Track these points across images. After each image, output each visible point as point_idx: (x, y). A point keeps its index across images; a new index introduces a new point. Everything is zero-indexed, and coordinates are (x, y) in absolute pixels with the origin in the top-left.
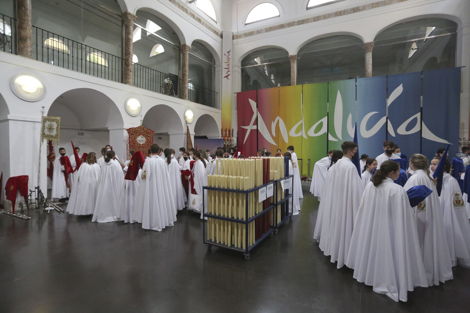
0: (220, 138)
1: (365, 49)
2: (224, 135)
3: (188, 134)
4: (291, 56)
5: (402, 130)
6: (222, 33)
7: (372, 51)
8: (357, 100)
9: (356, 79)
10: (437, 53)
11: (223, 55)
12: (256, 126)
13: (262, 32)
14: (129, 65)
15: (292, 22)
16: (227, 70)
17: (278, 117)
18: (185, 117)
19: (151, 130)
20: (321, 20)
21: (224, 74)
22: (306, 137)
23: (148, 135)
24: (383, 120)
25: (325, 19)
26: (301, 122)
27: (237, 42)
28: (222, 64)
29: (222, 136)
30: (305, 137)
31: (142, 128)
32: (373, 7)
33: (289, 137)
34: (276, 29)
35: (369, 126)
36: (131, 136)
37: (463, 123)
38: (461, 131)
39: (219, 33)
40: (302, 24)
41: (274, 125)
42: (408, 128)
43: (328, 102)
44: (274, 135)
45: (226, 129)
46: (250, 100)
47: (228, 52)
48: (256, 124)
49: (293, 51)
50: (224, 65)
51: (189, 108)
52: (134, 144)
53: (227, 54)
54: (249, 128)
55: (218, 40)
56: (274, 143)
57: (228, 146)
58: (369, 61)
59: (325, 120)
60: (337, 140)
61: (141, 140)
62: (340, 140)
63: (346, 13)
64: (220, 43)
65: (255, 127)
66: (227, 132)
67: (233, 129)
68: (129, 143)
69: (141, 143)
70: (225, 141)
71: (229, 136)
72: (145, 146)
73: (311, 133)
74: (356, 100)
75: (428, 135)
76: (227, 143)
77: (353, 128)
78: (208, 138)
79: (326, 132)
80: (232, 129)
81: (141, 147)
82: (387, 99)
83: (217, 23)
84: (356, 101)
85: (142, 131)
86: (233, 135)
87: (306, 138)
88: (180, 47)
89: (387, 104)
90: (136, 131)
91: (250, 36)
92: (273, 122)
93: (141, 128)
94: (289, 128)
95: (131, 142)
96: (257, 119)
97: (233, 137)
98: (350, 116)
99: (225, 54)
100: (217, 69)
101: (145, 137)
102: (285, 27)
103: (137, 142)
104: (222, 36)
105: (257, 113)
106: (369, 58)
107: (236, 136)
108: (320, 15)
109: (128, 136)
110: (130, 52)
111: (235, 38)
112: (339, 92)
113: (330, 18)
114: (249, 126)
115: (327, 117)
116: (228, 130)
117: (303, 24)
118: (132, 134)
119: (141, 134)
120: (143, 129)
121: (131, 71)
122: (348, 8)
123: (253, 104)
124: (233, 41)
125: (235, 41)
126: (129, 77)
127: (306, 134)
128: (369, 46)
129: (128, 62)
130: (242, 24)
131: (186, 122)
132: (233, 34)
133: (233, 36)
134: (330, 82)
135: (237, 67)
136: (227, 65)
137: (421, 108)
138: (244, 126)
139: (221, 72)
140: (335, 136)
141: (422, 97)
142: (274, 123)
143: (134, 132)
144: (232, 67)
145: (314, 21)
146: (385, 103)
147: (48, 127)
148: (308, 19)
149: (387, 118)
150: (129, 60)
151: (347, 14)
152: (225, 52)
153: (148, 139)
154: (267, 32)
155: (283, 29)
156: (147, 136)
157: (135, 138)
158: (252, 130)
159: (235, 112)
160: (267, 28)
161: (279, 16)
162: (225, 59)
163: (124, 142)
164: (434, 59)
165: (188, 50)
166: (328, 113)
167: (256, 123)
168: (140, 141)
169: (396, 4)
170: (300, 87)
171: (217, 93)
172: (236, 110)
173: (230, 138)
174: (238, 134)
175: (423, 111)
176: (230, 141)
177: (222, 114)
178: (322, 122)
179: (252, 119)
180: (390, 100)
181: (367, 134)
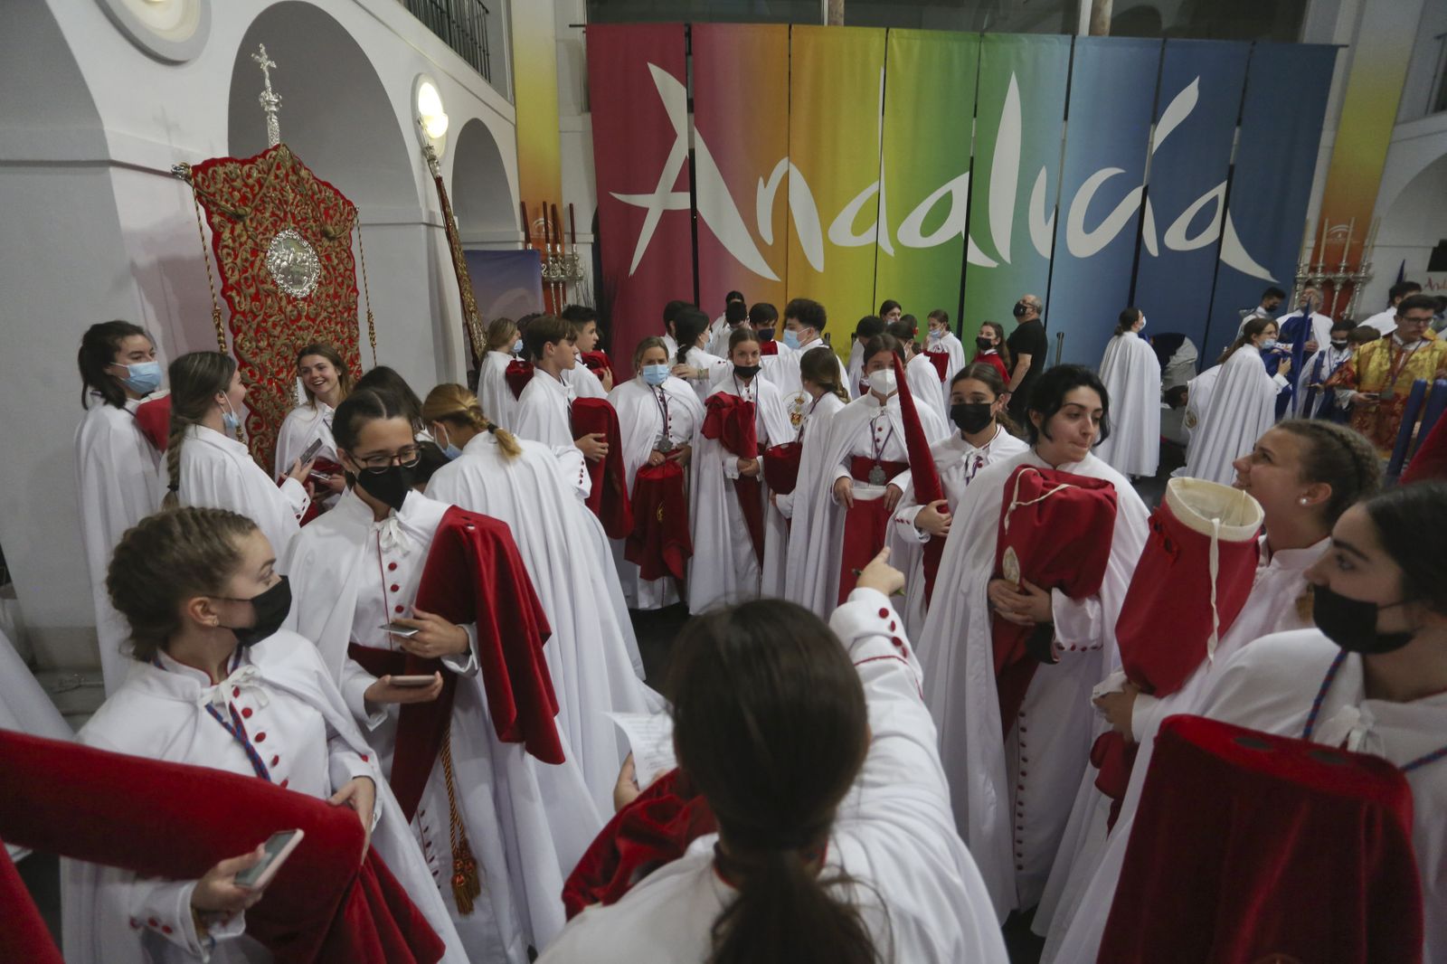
0: (520, 247)
2: (534, 234)
5: (1176, 238)
8: (1069, 117)
12: (687, 195)
17: (786, 160)
18: (418, 122)
19: (337, 192)
22: (890, 251)
23: (330, 229)
24: (1133, 199)
26: (873, 189)
29: (528, 240)
30: (886, 246)
31: (289, 164)
33: (829, 247)
35: (1093, 221)
36: (226, 235)
41: (765, 197)
42: (1192, 233)
43: (975, 116)
44: (769, 240)
45: (545, 204)
46: (654, 70)
48: (688, 187)
51: (424, 66)
52: (256, 297)
54: (656, 203)
56: (766, 272)
59: (959, 186)
60: (994, 264)
61: (293, 264)
62: (1004, 262)
65: (682, 201)
66: (549, 220)
67: (571, 206)
68: (223, 293)
69: (296, 291)
70: (546, 262)
71: (557, 241)
72: (324, 314)
73: (911, 234)
74: (1066, 118)
75: (1236, 255)
76: (557, 274)
77: (1047, 221)
79: (960, 233)
80: (566, 205)
81: (303, 322)
84: (1066, 124)
86: (573, 234)
87: (893, 255)
89: (1149, 145)
90: (252, 188)
92: (761, 180)
93: (278, 168)
94: (827, 214)
95: (238, 283)
96: (690, 163)
97: (573, 241)
98: (1043, 174)
101: (313, 245)
103: (274, 282)
105: (691, 134)
107: (591, 238)
109: (208, 232)
112: (1014, 79)
114: (654, 192)
115: (968, 173)
116: (550, 211)
118: (235, 218)
119: (286, 213)
120: (293, 178)
123: (671, 90)
127: (890, 239)
134: (987, 35)
137: (1232, 167)
138: (626, 191)
140: (988, 248)
142: (765, 186)
143: (243, 199)
146: (1145, 140)
149: (1145, 192)
153: (328, 258)
156: (325, 234)
158: (668, 216)
159: (579, 124)
163: (134, 285)
166: (972, 159)
167: (688, 180)
168: (287, 271)
170: (874, 36)
171: (487, 12)
172: (582, 111)
173: (562, 248)
174: (596, 228)
175: (1235, 176)
176: (563, 263)
177: (516, 126)
178: (950, 193)
179: (668, 162)
180: (1160, 134)
181: (1085, 244)
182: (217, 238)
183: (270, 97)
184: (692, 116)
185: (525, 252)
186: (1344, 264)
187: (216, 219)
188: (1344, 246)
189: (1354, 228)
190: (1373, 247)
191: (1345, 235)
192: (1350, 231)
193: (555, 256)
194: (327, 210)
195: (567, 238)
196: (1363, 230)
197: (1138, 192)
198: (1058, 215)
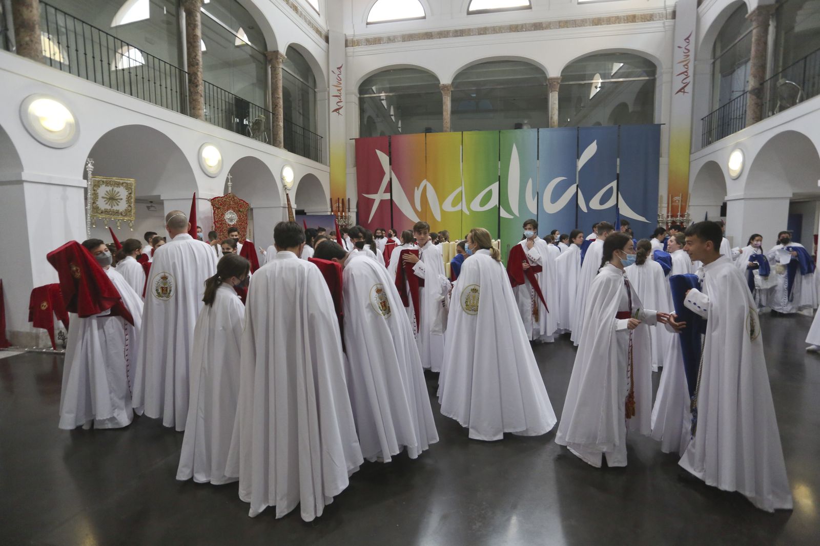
0: (329, 213)
1: (549, 85)
2: (334, 209)
3: (289, 207)
4: (443, 85)
5: (595, 204)
6: (328, 34)
7: (558, 90)
8: (539, 158)
9: (538, 129)
10: (629, 98)
11: (331, 73)
12: (389, 194)
13: (396, 40)
14: (198, 84)
15: (445, 31)
16: (337, 99)
17: (425, 180)
18: (282, 179)
19: (244, 201)
20: (489, 34)
21: (333, 106)
22: (468, 213)
23: (241, 210)
24: (572, 189)
25: (494, 33)
26: (459, 190)
27: (354, 52)
28: (329, 87)
29: (332, 211)
30: (466, 211)
31: (232, 196)
32: (560, 27)
34: (420, 39)
35: (555, 198)
36: (216, 211)
37: (661, 196)
38: (659, 205)
39: (324, 33)
40: (460, 36)
41: (418, 194)
42: (602, 202)
43: (499, 160)
44: (419, 209)
45: (339, 199)
46: (378, 152)
47: (338, 68)
48: (389, 191)
49: (446, 78)
50: (333, 91)
51: (287, 163)
52: (221, 224)
53: (337, 72)
54: (378, 197)
55: (322, 46)
57: (342, 226)
58: (555, 104)
59: (495, 187)
60: (512, 217)
61: (231, 217)
62: (517, 216)
63: (524, 30)
64: (325, 52)
65: (387, 196)
66: (340, 204)
67: (349, 199)
68: (214, 223)
69: (231, 223)
70: (338, 219)
71: (343, 211)
73: (476, 206)
75: (626, 211)
76: (341, 222)
78: (307, 214)
79: (496, 205)
80: (347, 199)
82: (578, 160)
83: (321, 14)
84: (538, 161)
85: (232, 203)
86: (349, 209)
88: (267, 55)
89: (577, 167)
90: (223, 202)
91: (376, 44)
92: (416, 188)
93: (230, 197)
94: (441, 199)
95: (218, 221)
96: (390, 183)
97: (349, 211)
98: (530, 182)
99: (333, 72)
100: (319, 96)
102: (434, 38)
103: (225, 221)
104: (327, 40)
105: (390, 173)
106: (554, 99)
107: (356, 210)
108: (488, 25)
109: (213, 211)
110: (198, 60)
111: (349, 44)
112: (514, 146)
113: (502, 33)
115: (497, 183)
116: (341, 201)
117: (463, 36)
118: (219, 208)
119: (230, 207)
120: (233, 199)
121: (201, 96)
122: (528, 22)
123: (384, 158)
124: (346, 50)
125: (350, 49)
126: (199, 107)
127: (467, 208)
128: (555, 83)
129: (195, 78)
130: (362, 21)
131: (285, 187)
132: (346, 37)
133: (346, 41)
134: (502, 131)
135: (354, 95)
136: (338, 90)
137: (618, 174)
138: (368, 193)
139: (327, 101)
140: (509, 211)
141: (618, 160)
142: (418, 190)
143: (221, 205)
144: (346, 94)
145: (478, 35)
146: (575, 166)
147: (106, 196)
148: (469, 30)
149: (577, 186)
150: (197, 75)
151: (526, 31)
152: (333, 67)
153: (240, 216)
154: (405, 41)
155: (429, 40)
156: (239, 211)
157: (222, 215)
158: (382, 202)
159: (352, 172)
160: (405, 35)
161: (424, 18)
162: (333, 80)
164: (624, 106)
165: (281, 60)
166: (499, 176)
167: (389, 189)
168: (228, 219)
169: (589, 27)
170: (458, 135)
171: (322, 137)
172: (354, 167)
173: (345, 214)
174: (358, 207)
175: (620, 178)
176: (345, 219)
177: (330, 173)
178: (491, 190)
179: (382, 182)
180: (581, 163)
181: (552, 208)
182: (214, 213)
183: (230, 183)
184: (391, 166)
185: (331, 215)
186: (679, 214)
187: (215, 209)
188: (678, 206)
189: (682, 198)
190: (689, 206)
191: (679, 200)
192: (680, 200)
193: (342, 217)
194: (241, 206)
195: (347, 210)
196: (685, 198)
197: (574, 187)
198: (538, 196)
